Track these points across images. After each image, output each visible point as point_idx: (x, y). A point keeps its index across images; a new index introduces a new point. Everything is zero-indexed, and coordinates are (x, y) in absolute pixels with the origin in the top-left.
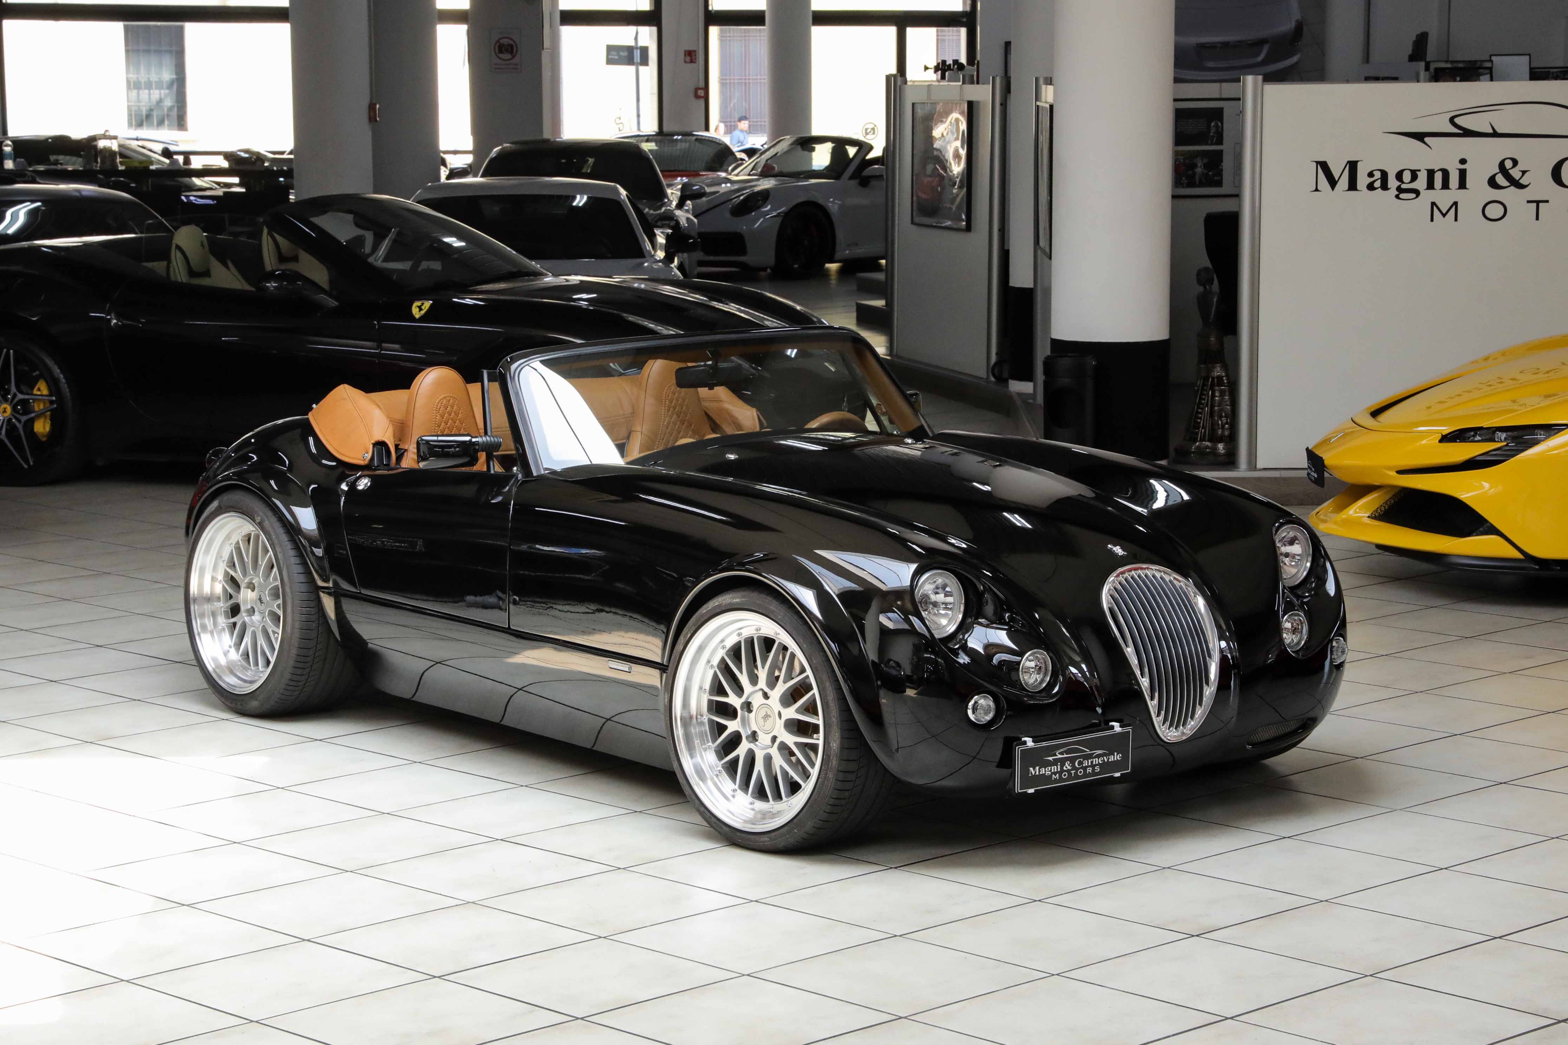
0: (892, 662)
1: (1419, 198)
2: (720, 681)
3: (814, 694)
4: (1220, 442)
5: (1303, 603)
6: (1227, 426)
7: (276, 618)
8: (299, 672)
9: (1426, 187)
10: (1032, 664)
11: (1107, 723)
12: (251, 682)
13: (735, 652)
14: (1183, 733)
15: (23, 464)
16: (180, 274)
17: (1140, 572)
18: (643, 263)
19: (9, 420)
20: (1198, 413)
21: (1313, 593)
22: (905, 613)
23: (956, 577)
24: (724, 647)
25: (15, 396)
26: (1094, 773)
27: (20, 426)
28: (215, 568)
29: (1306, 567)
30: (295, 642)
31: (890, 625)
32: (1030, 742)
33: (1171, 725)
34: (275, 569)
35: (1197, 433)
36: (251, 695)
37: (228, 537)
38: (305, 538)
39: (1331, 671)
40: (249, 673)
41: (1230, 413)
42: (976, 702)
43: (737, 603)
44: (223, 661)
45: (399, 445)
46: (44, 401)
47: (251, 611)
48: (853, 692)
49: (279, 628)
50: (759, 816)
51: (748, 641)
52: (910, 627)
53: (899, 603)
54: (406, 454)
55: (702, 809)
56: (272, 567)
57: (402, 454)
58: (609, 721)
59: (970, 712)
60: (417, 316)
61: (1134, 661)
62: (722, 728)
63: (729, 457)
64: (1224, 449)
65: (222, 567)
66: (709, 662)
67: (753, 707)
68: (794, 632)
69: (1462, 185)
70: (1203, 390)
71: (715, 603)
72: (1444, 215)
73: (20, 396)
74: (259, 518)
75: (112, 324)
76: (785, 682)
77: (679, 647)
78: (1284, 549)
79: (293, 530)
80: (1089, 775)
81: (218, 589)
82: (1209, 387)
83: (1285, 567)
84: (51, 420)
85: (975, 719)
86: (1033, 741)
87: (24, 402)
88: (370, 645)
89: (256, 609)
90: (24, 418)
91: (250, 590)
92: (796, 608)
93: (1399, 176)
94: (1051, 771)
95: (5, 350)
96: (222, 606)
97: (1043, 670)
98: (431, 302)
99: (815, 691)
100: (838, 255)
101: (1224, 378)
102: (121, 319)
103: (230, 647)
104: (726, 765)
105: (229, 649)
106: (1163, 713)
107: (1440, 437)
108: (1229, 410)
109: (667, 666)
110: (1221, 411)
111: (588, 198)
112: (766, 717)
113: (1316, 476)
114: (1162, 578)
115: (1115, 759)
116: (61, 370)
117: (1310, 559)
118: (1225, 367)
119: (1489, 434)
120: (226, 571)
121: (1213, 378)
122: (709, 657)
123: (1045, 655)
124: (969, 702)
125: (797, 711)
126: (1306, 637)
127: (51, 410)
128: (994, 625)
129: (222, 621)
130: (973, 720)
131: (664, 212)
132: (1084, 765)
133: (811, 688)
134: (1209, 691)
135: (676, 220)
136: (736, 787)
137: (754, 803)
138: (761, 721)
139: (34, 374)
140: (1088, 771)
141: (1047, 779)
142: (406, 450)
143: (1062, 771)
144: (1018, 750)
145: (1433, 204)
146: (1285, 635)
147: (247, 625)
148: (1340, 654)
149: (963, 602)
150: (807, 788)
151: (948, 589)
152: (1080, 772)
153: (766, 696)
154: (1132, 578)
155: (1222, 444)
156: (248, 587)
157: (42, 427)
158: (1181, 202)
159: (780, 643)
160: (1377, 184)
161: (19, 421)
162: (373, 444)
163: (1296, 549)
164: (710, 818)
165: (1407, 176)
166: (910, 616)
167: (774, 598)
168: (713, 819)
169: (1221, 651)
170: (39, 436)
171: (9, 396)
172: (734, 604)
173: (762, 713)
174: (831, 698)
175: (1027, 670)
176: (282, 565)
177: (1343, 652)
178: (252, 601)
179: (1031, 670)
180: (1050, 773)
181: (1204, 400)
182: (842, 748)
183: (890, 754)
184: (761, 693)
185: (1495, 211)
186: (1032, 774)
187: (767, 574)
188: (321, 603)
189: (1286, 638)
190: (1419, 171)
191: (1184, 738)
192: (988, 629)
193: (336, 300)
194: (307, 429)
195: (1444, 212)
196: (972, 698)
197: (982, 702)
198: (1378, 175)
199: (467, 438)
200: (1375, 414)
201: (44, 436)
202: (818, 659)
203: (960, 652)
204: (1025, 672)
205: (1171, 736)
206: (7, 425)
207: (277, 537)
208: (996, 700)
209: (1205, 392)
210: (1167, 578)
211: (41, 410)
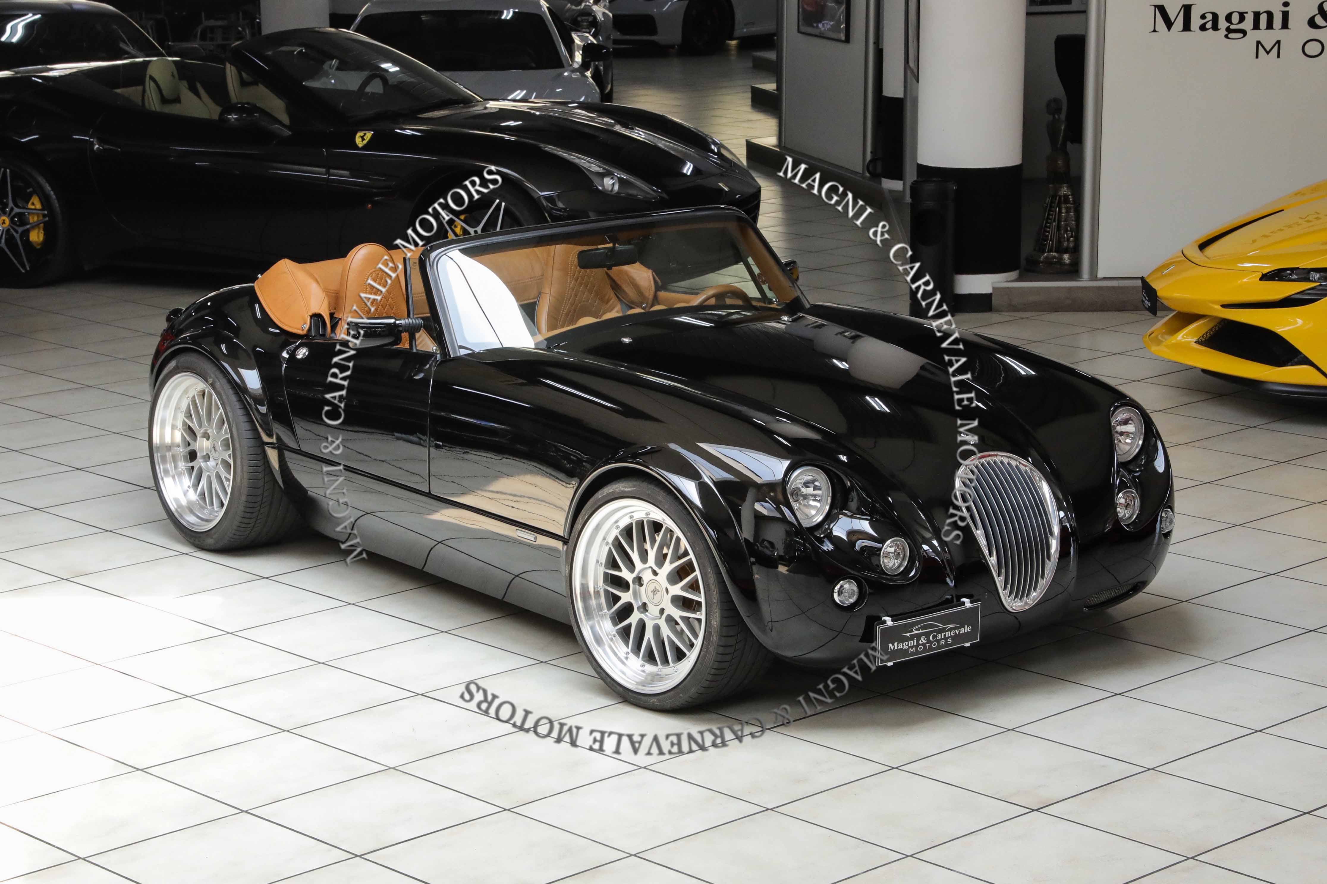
0: (766, 542)
1: (1246, 37)
2: (614, 558)
3: (696, 575)
4: (1065, 253)
5: (1134, 477)
6: (1072, 239)
7: (226, 465)
8: (248, 515)
9: (1252, 28)
10: (892, 550)
11: (958, 600)
12: (208, 521)
13: (628, 532)
14: (1026, 603)
15: (21, 269)
16: (154, 103)
17: (989, 459)
18: (562, 74)
19: (8, 230)
20: (1046, 226)
21: (1142, 468)
22: (777, 503)
23: (825, 473)
24: (618, 527)
25: (12, 209)
26: (947, 645)
27: (17, 236)
28: (175, 418)
29: (1138, 444)
30: (245, 491)
31: (765, 512)
32: (889, 621)
33: (1016, 596)
34: (226, 425)
35: (1045, 245)
36: (207, 533)
37: (186, 391)
38: (251, 397)
39: (1159, 538)
40: (206, 511)
41: (1075, 227)
42: (842, 586)
43: (629, 492)
44: (184, 502)
45: (334, 314)
46: (38, 215)
47: (207, 458)
48: (730, 572)
49: (230, 475)
50: (649, 678)
51: (639, 523)
52: (782, 515)
53: (772, 494)
54: (340, 322)
55: (599, 669)
56: (223, 424)
57: (337, 323)
58: (517, 577)
59: (836, 595)
60: (360, 145)
61: (983, 542)
62: (616, 599)
63: (623, 340)
64: (1069, 259)
65: (181, 417)
66: (604, 539)
67: (643, 581)
68: (679, 521)
69: (1285, 25)
70: (1051, 207)
71: (609, 490)
72: (1268, 53)
73: (17, 210)
74: (211, 379)
75: (95, 148)
76: (671, 562)
77: (578, 526)
78: (1120, 428)
79: (240, 389)
80: (943, 646)
81: (178, 438)
82: (1056, 205)
83: (1120, 444)
84: (44, 230)
85: (840, 601)
86: (892, 621)
87: (20, 215)
88: (309, 492)
89: (211, 456)
90: (20, 230)
91: (205, 439)
92: (680, 500)
93: (1229, 18)
94: (908, 645)
95: (3, 169)
96: (181, 451)
97: (901, 556)
98: (373, 132)
99: (698, 572)
100: (737, 33)
101: (1070, 197)
102: (102, 144)
103: (189, 487)
104: (620, 630)
105: (188, 489)
106: (1009, 586)
107: (1260, 276)
108: (1074, 225)
109: (569, 540)
110: (1067, 225)
111: (514, 12)
112: (655, 591)
113: (1149, 305)
114: (1009, 464)
115: (966, 631)
116: (51, 188)
117: (1142, 437)
118: (1070, 187)
119: (1304, 274)
120: (184, 420)
121: (1060, 197)
122: (605, 534)
123: (903, 542)
124: (835, 586)
125: (683, 589)
126: (1137, 512)
127: (45, 223)
128: (858, 516)
129: (183, 465)
130: (838, 602)
131: (583, 9)
132: (938, 638)
133: (693, 570)
134: (1050, 566)
135: (593, 16)
136: (629, 650)
137: (644, 666)
138: (651, 595)
139: (28, 191)
140: (941, 643)
141: (904, 652)
142: (340, 319)
143: (918, 644)
144: (879, 628)
145: (1259, 43)
146: (1118, 509)
147: (203, 470)
148: (1168, 524)
149: (831, 495)
150: (692, 657)
151: (817, 484)
152: (935, 645)
153: (655, 573)
154: (982, 465)
155: (1068, 255)
156: (204, 436)
157: (36, 237)
158: (1033, 18)
159: (667, 528)
160: (1209, 25)
161: (17, 232)
162: (310, 316)
163: (1130, 428)
164: (606, 678)
165: (1235, 18)
166: (781, 506)
167: (661, 489)
168: (609, 679)
169: (1061, 521)
170: (35, 245)
171: (7, 210)
172: (625, 492)
173: (652, 587)
174: (712, 582)
175: (887, 555)
176: (232, 423)
177: (1171, 522)
178: (207, 449)
179: (891, 555)
180: (907, 647)
181: (1052, 215)
182: (722, 625)
183: (764, 631)
184: (650, 570)
185: (1313, 48)
186: (891, 649)
187: (654, 467)
188: (266, 457)
189: (1119, 512)
190: (1247, 13)
191: (1027, 608)
192: (853, 520)
193: (290, 131)
194: (253, 298)
195: (1268, 50)
196: (838, 582)
197: (847, 586)
198: (1209, 17)
199: (392, 321)
200: (1203, 246)
201: (38, 244)
202: (701, 547)
203: (826, 540)
204: (885, 557)
205: (1015, 606)
206: (6, 235)
207: (228, 398)
208: (860, 586)
209: (1053, 209)
210: (1014, 463)
211: (35, 222)
